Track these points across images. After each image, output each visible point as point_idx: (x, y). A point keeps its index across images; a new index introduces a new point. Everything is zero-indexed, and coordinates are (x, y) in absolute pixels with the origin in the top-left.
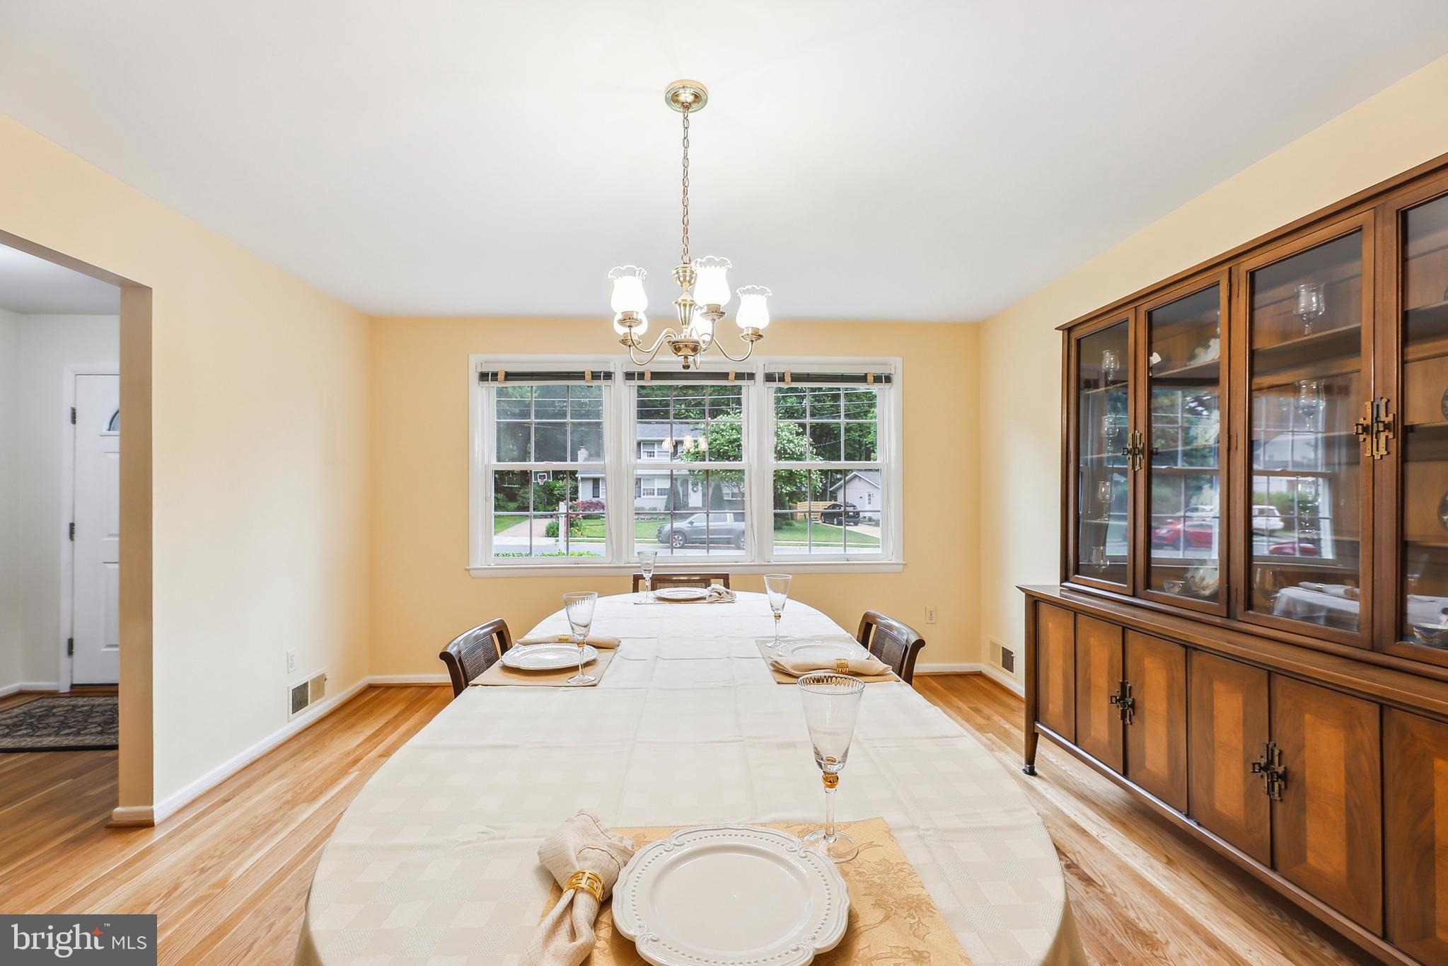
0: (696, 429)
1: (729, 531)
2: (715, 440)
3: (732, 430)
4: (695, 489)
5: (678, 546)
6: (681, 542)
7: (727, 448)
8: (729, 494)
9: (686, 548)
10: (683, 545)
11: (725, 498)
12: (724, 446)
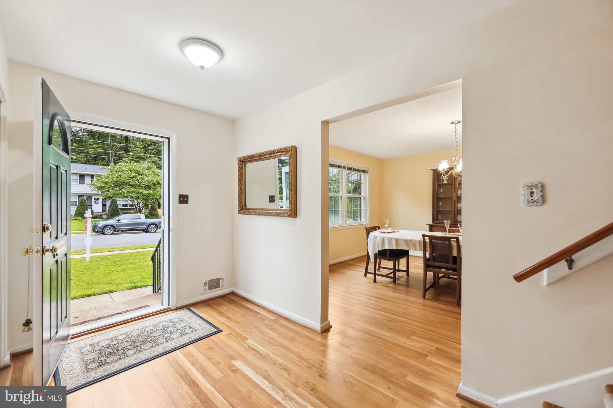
0: (105, 168)
1: (143, 224)
2: (120, 176)
3: (131, 171)
4: (97, 202)
5: (110, 233)
6: (112, 231)
7: (129, 180)
8: (121, 205)
9: (115, 234)
10: (113, 232)
11: (119, 207)
12: (127, 179)
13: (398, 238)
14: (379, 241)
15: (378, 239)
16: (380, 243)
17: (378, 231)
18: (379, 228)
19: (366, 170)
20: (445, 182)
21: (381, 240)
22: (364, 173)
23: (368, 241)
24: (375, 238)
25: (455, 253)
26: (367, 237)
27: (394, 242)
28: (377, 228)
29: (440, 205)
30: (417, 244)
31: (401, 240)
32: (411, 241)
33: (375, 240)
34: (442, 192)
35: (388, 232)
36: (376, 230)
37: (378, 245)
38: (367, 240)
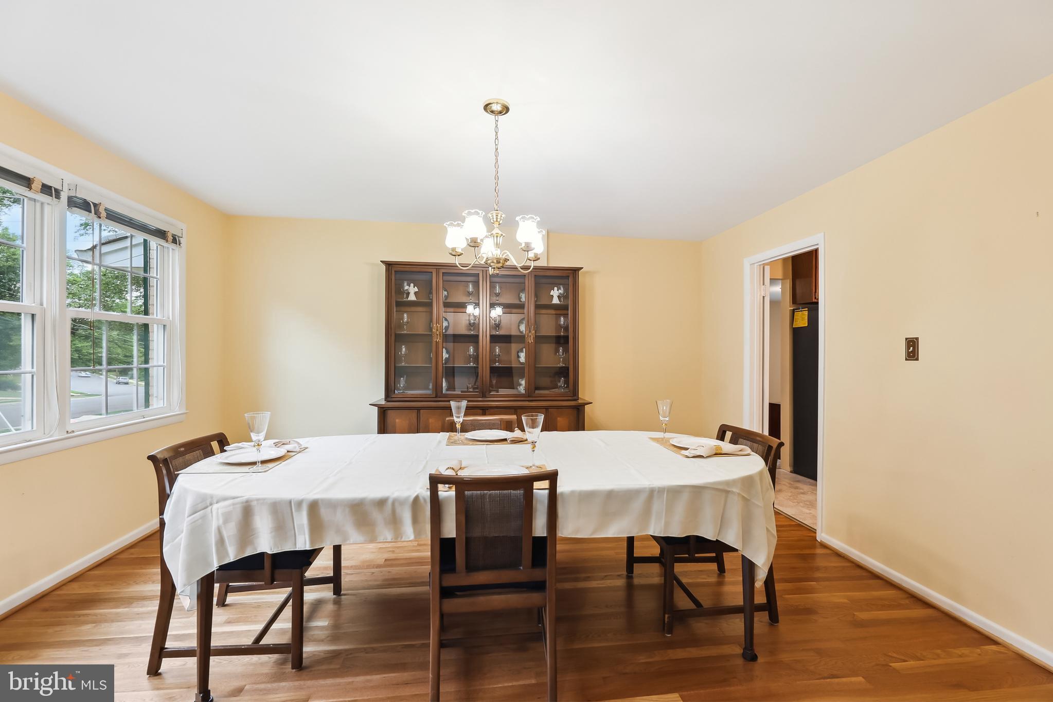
13: (323, 500)
14: (226, 521)
15: (218, 509)
16: (231, 532)
17: (219, 458)
18: (223, 442)
19: (171, 230)
20: (412, 297)
21: (237, 515)
22: (162, 242)
23: (166, 517)
24: (204, 504)
25: (540, 528)
26: (163, 498)
27: (302, 519)
28: (215, 445)
29: (403, 353)
30: (406, 516)
31: (333, 505)
32: (381, 503)
33: (204, 517)
34: (408, 322)
35: (263, 462)
36: (210, 453)
37: (221, 542)
38: (162, 512)
